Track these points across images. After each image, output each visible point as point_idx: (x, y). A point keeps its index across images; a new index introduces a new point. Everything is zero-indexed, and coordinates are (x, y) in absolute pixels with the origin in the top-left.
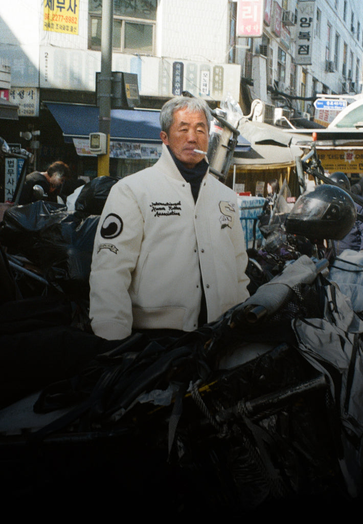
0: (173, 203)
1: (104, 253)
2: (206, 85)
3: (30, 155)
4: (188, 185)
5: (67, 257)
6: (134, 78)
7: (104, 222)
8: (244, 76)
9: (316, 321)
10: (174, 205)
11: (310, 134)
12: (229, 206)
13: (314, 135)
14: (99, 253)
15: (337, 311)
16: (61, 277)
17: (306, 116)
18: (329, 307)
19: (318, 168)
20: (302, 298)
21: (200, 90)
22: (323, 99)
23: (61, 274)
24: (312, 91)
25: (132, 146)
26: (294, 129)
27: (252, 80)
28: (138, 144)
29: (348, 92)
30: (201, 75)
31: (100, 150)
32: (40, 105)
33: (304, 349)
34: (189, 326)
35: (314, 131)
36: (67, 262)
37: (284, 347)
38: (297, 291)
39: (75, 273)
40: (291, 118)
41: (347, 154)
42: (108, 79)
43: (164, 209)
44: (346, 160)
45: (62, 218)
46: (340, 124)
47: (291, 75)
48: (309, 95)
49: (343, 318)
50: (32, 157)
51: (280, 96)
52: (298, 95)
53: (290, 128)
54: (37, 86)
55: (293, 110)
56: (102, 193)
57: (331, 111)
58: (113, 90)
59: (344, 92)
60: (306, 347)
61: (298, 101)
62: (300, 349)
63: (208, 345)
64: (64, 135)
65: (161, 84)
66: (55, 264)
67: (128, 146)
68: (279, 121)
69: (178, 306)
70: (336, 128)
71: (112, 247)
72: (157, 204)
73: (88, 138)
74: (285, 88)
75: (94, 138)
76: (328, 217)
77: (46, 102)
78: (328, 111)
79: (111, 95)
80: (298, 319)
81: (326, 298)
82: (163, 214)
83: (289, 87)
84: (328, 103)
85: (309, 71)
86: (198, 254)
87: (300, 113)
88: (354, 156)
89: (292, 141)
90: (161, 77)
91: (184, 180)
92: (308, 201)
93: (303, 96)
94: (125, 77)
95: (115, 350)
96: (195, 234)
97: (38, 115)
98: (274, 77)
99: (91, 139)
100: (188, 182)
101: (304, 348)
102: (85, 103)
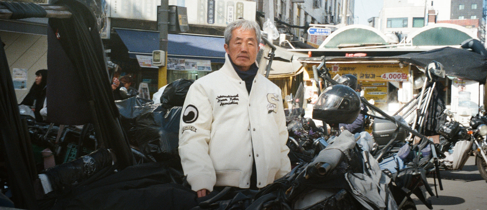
0: (233, 96)
1: (188, 133)
2: (231, 17)
3: (116, 66)
4: (243, 83)
5: (159, 137)
6: (184, 10)
7: (185, 111)
8: (258, 10)
9: (360, 175)
10: (233, 97)
11: (307, 52)
12: (274, 97)
13: (310, 53)
14: (183, 133)
15: (371, 169)
16: (155, 151)
17: (302, 39)
18: (366, 166)
19: (327, 74)
20: (350, 159)
21: (227, 20)
22: (314, 28)
23: (155, 149)
24: (304, 22)
25: (179, 61)
26: (294, 49)
27: (264, 13)
28: (183, 59)
29: (329, 22)
30: (227, 9)
31: (160, 63)
32: (111, 31)
33: (357, 194)
34: (244, 184)
35: (310, 50)
36: (159, 140)
37: (344, 192)
38: (347, 154)
39: (165, 148)
40: (291, 41)
41: (334, 67)
42: (166, 10)
43: (226, 100)
44: (333, 71)
45: (153, 109)
46: (327, 45)
47: (290, 10)
48: (302, 24)
49: (376, 174)
50: (116, 67)
51: (282, 25)
52: (295, 24)
53: (291, 48)
54: (109, 16)
55: (292, 36)
56: (180, 91)
57: (319, 36)
58: (169, 19)
59: (326, 23)
60: (358, 192)
61: (295, 28)
62: (354, 193)
63: (289, 192)
64: (129, 52)
65: (199, 16)
66: (150, 142)
67: (176, 60)
68: (283, 43)
69: (236, 169)
70: (324, 48)
71: (192, 128)
72: (221, 97)
73: (151, 55)
74: (286, 19)
75: (157, 54)
76: (342, 107)
77: (116, 28)
78: (316, 36)
79: (169, 23)
80: (350, 173)
81: (363, 159)
82: (225, 104)
83: (288, 18)
84: (317, 31)
85: (302, 7)
86: (251, 132)
87: (297, 38)
88: (339, 68)
89: (293, 58)
90: (199, 10)
91: (241, 79)
92: (327, 97)
93: (298, 25)
94: (178, 10)
95: (212, 198)
96: (249, 117)
97: (109, 38)
98: (279, 11)
99: (154, 56)
100: (243, 80)
101: (357, 192)
102: (143, 29)
